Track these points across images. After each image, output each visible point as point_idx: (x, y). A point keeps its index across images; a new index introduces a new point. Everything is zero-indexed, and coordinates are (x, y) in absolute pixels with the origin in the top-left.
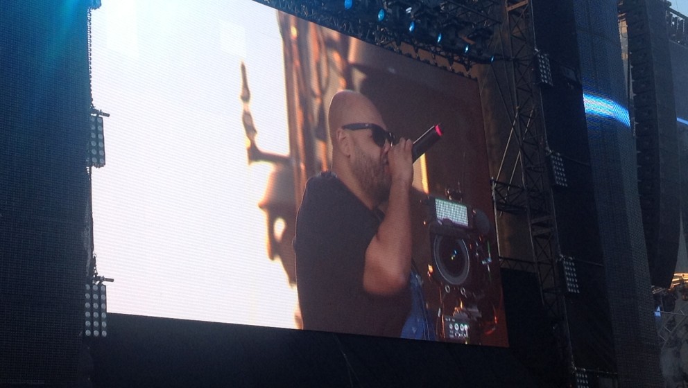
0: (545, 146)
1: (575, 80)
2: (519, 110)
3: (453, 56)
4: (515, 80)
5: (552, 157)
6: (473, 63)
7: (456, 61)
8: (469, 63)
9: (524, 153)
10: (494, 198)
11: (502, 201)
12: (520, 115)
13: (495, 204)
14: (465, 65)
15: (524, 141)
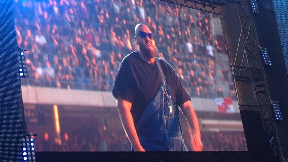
0: (258, 45)
1: (271, 9)
2: (243, 27)
3: (205, 3)
4: (239, 12)
5: (262, 50)
6: (216, 6)
7: (207, 5)
8: (214, 6)
9: (247, 50)
10: (234, 75)
11: (238, 75)
12: (243, 30)
13: (234, 77)
14: (212, 7)
15: (247, 44)
